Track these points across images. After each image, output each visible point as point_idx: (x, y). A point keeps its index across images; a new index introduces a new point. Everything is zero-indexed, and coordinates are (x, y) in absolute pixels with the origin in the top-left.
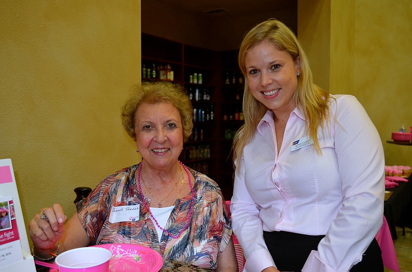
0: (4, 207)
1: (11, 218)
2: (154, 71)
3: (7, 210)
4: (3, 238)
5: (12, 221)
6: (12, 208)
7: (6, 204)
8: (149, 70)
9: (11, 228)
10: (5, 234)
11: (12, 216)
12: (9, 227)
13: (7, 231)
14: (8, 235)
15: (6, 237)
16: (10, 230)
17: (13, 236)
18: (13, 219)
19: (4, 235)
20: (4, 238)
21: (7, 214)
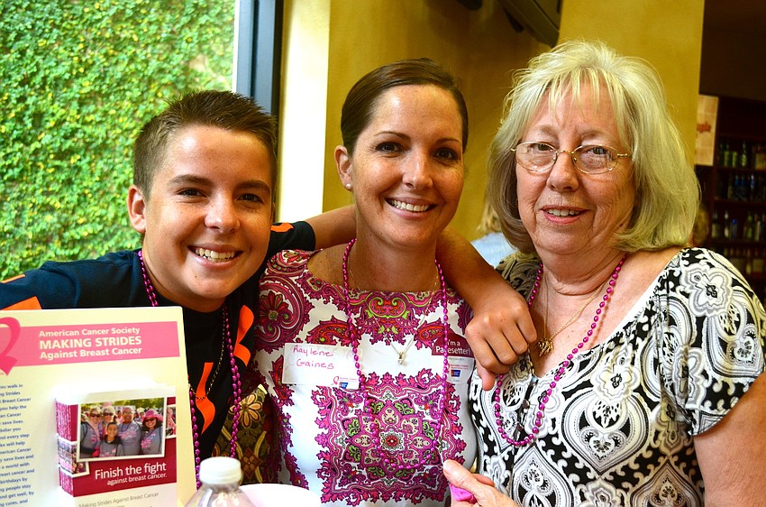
0: (154, 410)
1: (167, 434)
2: (744, 156)
3: (159, 416)
4: (140, 475)
5: (166, 440)
6: (172, 413)
7: (160, 403)
8: (735, 154)
9: (162, 455)
10: (145, 467)
11: (171, 431)
12: (159, 452)
13: (152, 461)
14: (152, 469)
15: (148, 474)
16: (160, 460)
17: (163, 472)
18: (169, 437)
19: (143, 469)
20: (143, 473)
21: (159, 424)
